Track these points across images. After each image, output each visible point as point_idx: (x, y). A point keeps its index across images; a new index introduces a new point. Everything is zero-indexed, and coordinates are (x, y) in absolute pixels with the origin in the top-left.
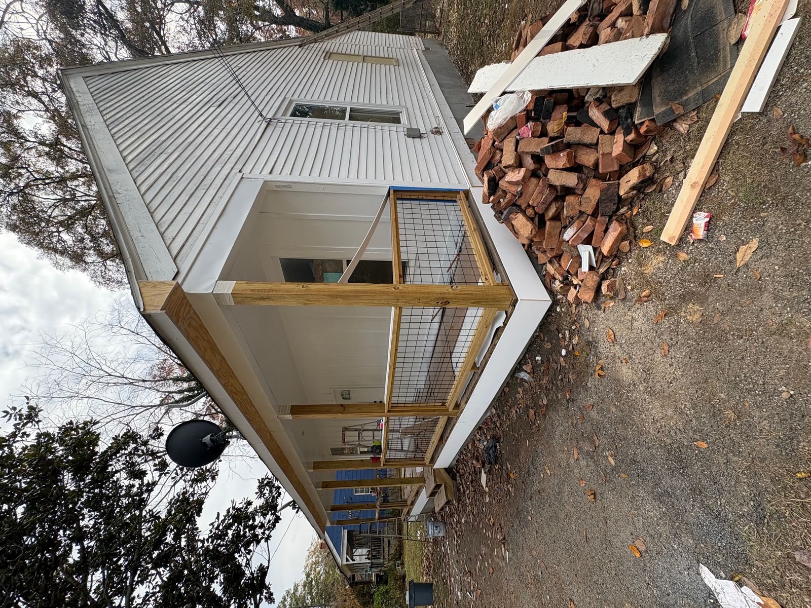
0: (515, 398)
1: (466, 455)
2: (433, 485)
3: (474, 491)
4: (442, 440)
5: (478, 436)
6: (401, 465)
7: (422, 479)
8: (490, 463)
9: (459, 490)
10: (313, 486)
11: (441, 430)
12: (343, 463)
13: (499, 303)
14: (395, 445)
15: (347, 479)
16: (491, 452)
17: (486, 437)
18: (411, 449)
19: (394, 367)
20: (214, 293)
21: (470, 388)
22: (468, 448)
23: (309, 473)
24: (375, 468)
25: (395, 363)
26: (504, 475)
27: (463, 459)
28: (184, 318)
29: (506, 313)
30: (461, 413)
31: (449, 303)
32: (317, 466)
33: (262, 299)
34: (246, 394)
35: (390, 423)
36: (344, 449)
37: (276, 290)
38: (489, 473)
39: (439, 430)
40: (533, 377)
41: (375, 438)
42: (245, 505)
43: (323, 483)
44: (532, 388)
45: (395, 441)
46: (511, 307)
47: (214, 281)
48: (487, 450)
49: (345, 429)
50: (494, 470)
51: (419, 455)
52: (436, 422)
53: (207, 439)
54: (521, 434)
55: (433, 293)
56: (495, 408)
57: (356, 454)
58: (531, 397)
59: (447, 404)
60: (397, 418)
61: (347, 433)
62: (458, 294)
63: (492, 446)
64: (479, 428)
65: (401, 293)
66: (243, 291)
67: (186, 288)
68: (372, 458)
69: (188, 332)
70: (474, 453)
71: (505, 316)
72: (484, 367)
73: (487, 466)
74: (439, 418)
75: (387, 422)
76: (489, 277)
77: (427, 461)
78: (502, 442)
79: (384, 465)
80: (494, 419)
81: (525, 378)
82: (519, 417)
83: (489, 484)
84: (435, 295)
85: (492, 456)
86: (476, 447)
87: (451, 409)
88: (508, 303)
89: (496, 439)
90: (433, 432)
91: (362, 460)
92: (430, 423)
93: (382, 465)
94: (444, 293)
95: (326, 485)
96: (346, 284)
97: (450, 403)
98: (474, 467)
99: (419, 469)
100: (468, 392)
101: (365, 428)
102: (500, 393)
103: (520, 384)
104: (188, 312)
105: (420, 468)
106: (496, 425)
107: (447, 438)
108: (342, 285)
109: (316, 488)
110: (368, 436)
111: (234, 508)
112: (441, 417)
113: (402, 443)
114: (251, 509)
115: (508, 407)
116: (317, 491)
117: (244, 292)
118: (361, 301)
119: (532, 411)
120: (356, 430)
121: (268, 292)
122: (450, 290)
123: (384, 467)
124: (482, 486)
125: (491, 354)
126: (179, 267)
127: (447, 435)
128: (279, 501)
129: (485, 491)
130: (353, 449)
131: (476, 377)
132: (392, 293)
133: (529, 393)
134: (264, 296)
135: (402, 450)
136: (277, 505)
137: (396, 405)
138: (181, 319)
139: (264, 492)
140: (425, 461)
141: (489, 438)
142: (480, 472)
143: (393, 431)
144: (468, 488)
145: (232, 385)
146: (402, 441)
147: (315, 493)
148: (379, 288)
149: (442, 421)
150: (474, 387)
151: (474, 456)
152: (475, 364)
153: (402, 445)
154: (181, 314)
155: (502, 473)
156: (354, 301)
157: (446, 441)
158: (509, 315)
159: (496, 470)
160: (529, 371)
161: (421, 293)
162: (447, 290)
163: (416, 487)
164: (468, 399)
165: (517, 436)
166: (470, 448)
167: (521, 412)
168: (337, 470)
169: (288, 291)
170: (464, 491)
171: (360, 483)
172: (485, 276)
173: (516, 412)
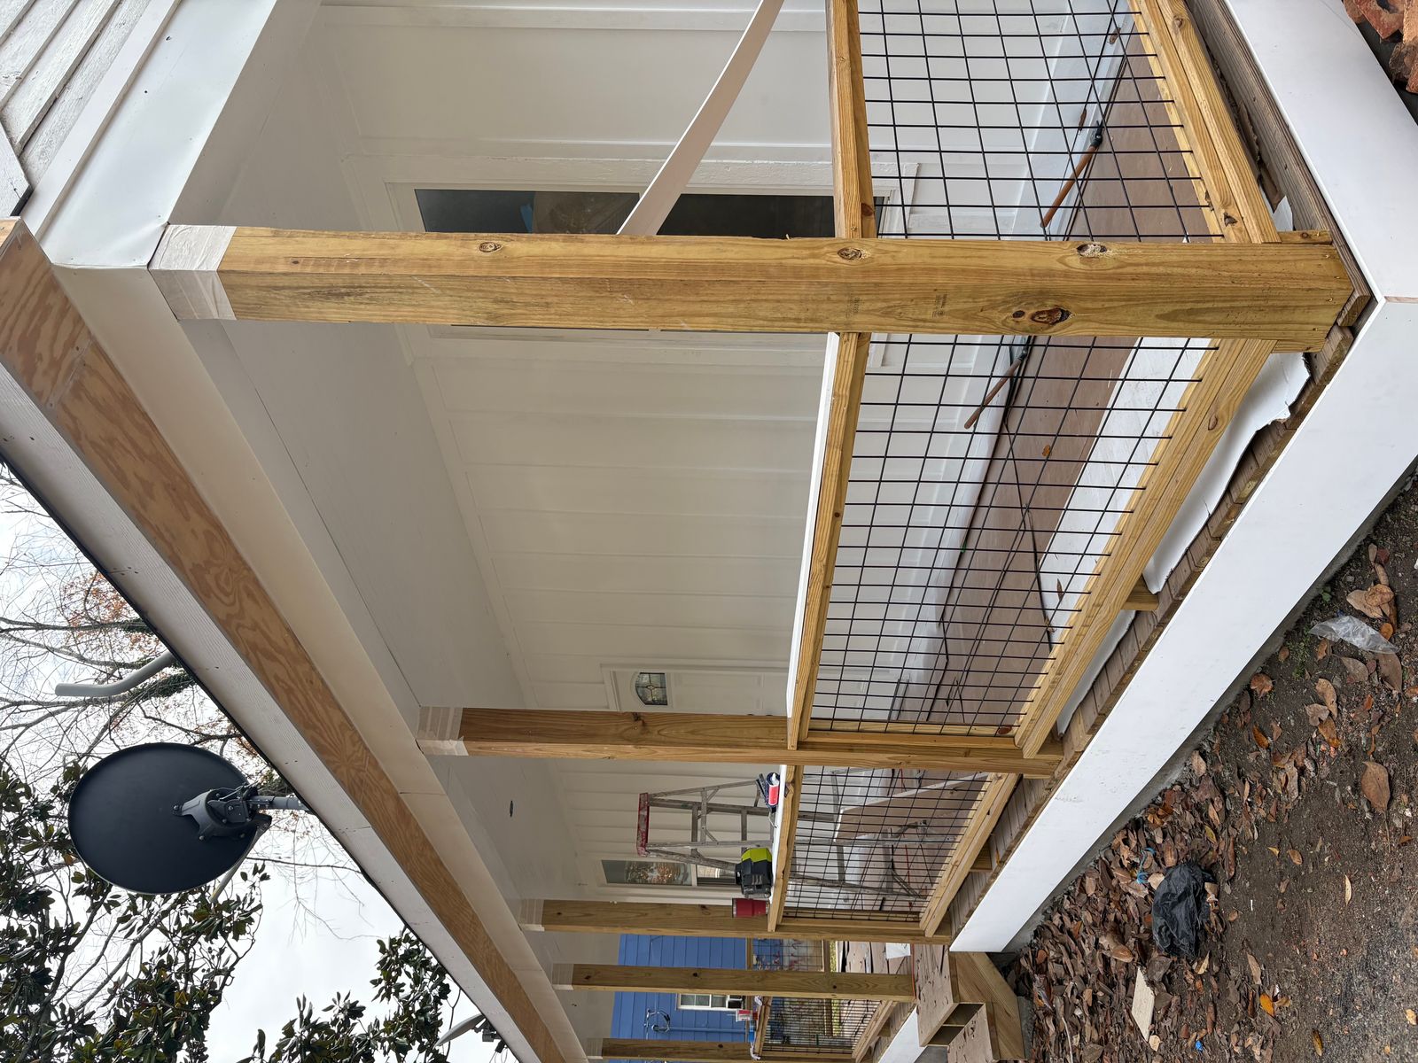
0: (1302, 719)
1: (1073, 917)
2: (947, 1006)
3: (1100, 1042)
4: (990, 857)
5: (1125, 853)
6: (836, 931)
7: (905, 982)
8: (1173, 950)
9: (1040, 1031)
10: (543, 977)
11: (989, 823)
12: (642, 913)
13: (1286, 316)
14: (819, 863)
15: (655, 962)
16: (1180, 912)
17: (1159, 860)
18: (873, 880)
19: (824, 584)
20: (155, 267)
21: (1115, 674)
22: (1083, 890)
23: (531, 936)
24: (745, 935)
25: (830, 565)
26: (1234, 997)
27: (1061, 929)
28: (55, 364)
29: (1309, 360)
30: (1071, 765)
31: (1065, 314)
32: (554, 913)
33: (332, 293)
34: (309, 662)
35: (804, 789)
36: (646, 866)
37: (383, 261)
38: (1166, 984)
39: (978, 822)
40: (1395, 635)
41: (750, 837)
42: (341, 1016)
43: (579, 969)
44: (1384, 679)
45: (819, 853)
46: (1337, 336)
47: (156, 226)
48: (1163, 903)
49: (648, 802)
50: (1189, 977)
51: (898, 904)
52: (968, 795)
53: (197, 805)
54: (1320, 855)
55: (1003, 273)
56: (1203, 755)
57: (684, 885)
58: (1375, 715)
59: (1018, 732)
60: (828, 770)
61: (656, 816)
62: (1110, 278)
63: (1185, 894)
64: (1131, 824)
65: (866, 272)
66: (259, 261)
67: (54, 250)
68: (737, 901)
69: (74, 419)
70: (1105, 912)
71: (1305, 375)
72: (1183, 593)
73: (1160, 961)
74: (983, 781)
75: (794, 783)
76: (1243, 208)
77: (930, 923)
78: (1231, 880)
79: (778, 927)
80: (1197, 797)
81: (1358, 642)
82: (1314, 792)
83: (1167, 1023)
84: (1008, 281)
85: (1184, 927)
86: (1117, 889)
87: (1030, 750)
88: (1328, 316)
89: (1204, 869)
90: (954, 830)
91: (703, 907)
92: (947, 795)
93: (771, 926)
94: (1050, 273)
95: (585, 976)
96: (649, 241)
97: (1030, 728)
98: (1106, 961)
99: (897, 951)
100: (1104, 690)
101: (713, 801)
102: (1231, 700)
103: (1327, 661)
104: (71, 343)
105: (900, 946)
106: (1206, 818)
107: (1009, 852)
108: (633, 241)
109: (554, 983)
110: (723, 827)
111: (306, 1022)
112: (991, 775)
113: (841, 860)
114: (359, 1028)
115: (1264, 754)
116: (557, 992)
117: (265, 268)
118: (706, 308)
119: (1375, 774)
120: (685, 806)
121: (355, 265)
122: (1075, 261)
123: (778, 936)
124: (1135, 1029)
125: (1220, 539)
126: (35, 178)
127: (1008, 841)
128: (444, 1010)
129: (1145, 1048)
130: (675, 869)
131: (1144, 632)
132: (833, 271)
133: (1370, 698)
134: (340, 282)
135: (841, 883)
136: (440, 1023)
137: (827, 725)
138: (42, 366)
139: (400, 980)
140: (922, 925)
141: (1170, 860)
142: (1130, 981)
143: (814, 817)
144: (1077, 1028)
145: (255, 627)
146: (840, 853)
147: (552, 997)
148: (780, 253)
149: (995, 790)
150: (1131, 670)
151: (1104, 920)
152: (1142, 581)
153: (841, 867)
154: (42, 346)
155: (1222, 994)
156: (679, 308)
157: (1002, 863)
158: (1321, 370)
159: (1197, 977)
160: (1376, 614)
161: (948, 271)
162: (1061, 261)
163: (883, 1005)
164: (1103, 716)
165: (1297, 860)
166: (1091, 892)
167: (1325, 770)
168: (620, 931)
169: (425, 262)
170: (1061, 1038)
171: (695, 978)
172: (1225, 205)
173: (1302, 771)
